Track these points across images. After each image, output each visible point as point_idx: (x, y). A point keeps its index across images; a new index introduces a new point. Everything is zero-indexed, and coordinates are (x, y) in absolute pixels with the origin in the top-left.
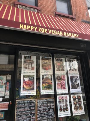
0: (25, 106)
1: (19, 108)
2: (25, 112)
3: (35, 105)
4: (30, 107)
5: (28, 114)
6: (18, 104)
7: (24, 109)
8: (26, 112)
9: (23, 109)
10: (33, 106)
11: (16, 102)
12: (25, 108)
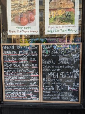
0: (19, 55)
1: (8, 57)
2: (19, 66)
3: (38, 55)
4: (29, 57)
5: (25, 69)
6: (7, 50)
7: (17, 60)
8: (21, 66)
9: (15, 59)
10: (35, 57)
11: (2, 48)
12: (19, 59)
